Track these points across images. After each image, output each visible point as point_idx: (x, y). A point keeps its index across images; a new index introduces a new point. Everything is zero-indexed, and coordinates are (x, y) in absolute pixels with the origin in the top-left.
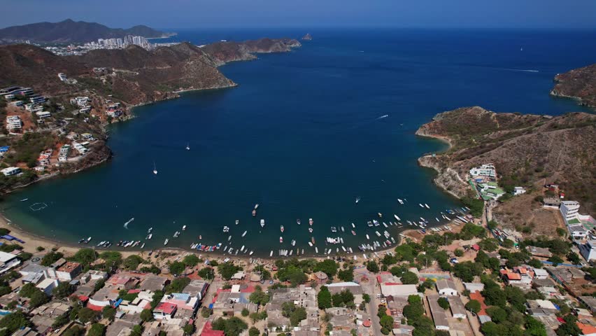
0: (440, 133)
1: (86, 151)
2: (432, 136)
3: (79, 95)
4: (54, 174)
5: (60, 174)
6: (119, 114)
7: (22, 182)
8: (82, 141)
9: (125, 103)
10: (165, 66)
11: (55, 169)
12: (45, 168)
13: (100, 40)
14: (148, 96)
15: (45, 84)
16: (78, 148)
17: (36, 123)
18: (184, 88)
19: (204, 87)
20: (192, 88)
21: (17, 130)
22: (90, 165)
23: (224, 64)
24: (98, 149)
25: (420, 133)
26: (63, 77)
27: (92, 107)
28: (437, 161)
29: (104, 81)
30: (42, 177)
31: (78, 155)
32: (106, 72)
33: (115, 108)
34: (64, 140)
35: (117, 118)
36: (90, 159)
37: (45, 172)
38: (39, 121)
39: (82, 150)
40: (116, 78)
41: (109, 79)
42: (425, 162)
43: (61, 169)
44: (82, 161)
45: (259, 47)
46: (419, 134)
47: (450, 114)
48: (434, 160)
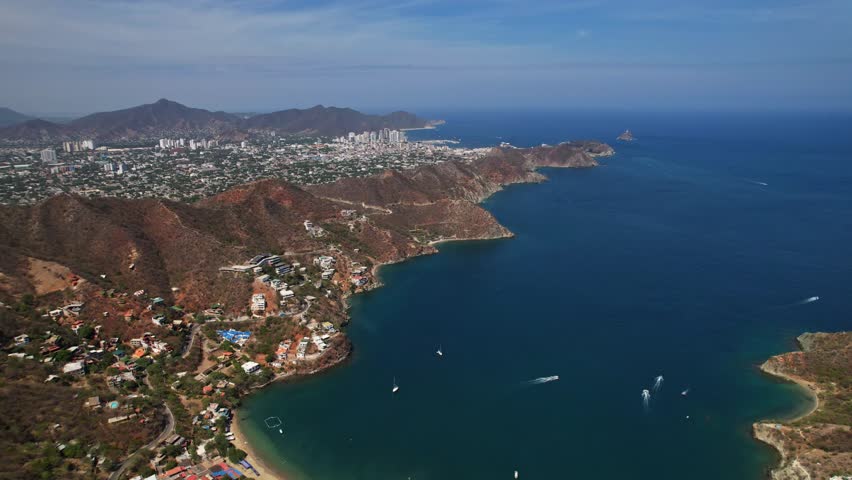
0: (803, 374)
1: (325, 347)
2: (788, 377)
3: (323, 254)
4: (290, 373)
5: (296, 374)
6: (364, 282)
7: (259, 381)
8: (323, 334)
9: (372, 260)
10: (425, 202)
11: (291, 367)
12: (283, 364)
13: (351, 135)
14: (399, 251)
15: (290, 238)
16: (317, 343)
17: (279, 305)
18: (444, 235)
19: (470, 236)
20: (454, 238)
21: (260, 313)
22: (327, 365)
23: (500, 189)
24: (337, 345)
25: (767, 367)
26: (309, 226)
27: (335, 271)
28: (782, 438)
29: (352, 227)
30: (279, 376)
31: (316, 351)
32: (355, 215)
33: (361, 274)
34: (305, 332)
35: (361, 287)
36: (328, 357)
37: (282, 369)
38: (282, 302)
39: (321, 346)
40: (365, 224)
41: (357, 225)
42: (765, 432)
43: (297, 368)
44: (319, 360)
45: (553, 159)
46: (766, 370)
47: (827, 338)
48: (777, 434)
